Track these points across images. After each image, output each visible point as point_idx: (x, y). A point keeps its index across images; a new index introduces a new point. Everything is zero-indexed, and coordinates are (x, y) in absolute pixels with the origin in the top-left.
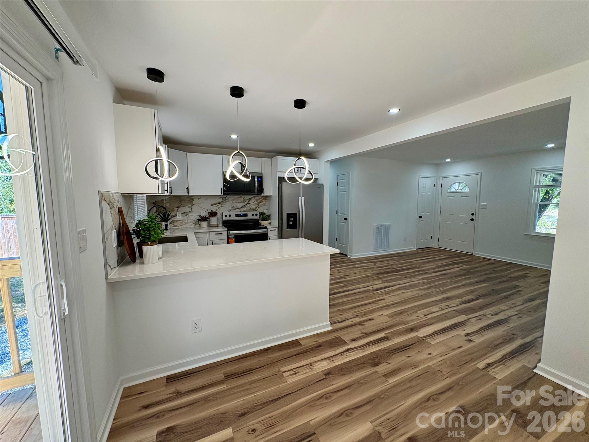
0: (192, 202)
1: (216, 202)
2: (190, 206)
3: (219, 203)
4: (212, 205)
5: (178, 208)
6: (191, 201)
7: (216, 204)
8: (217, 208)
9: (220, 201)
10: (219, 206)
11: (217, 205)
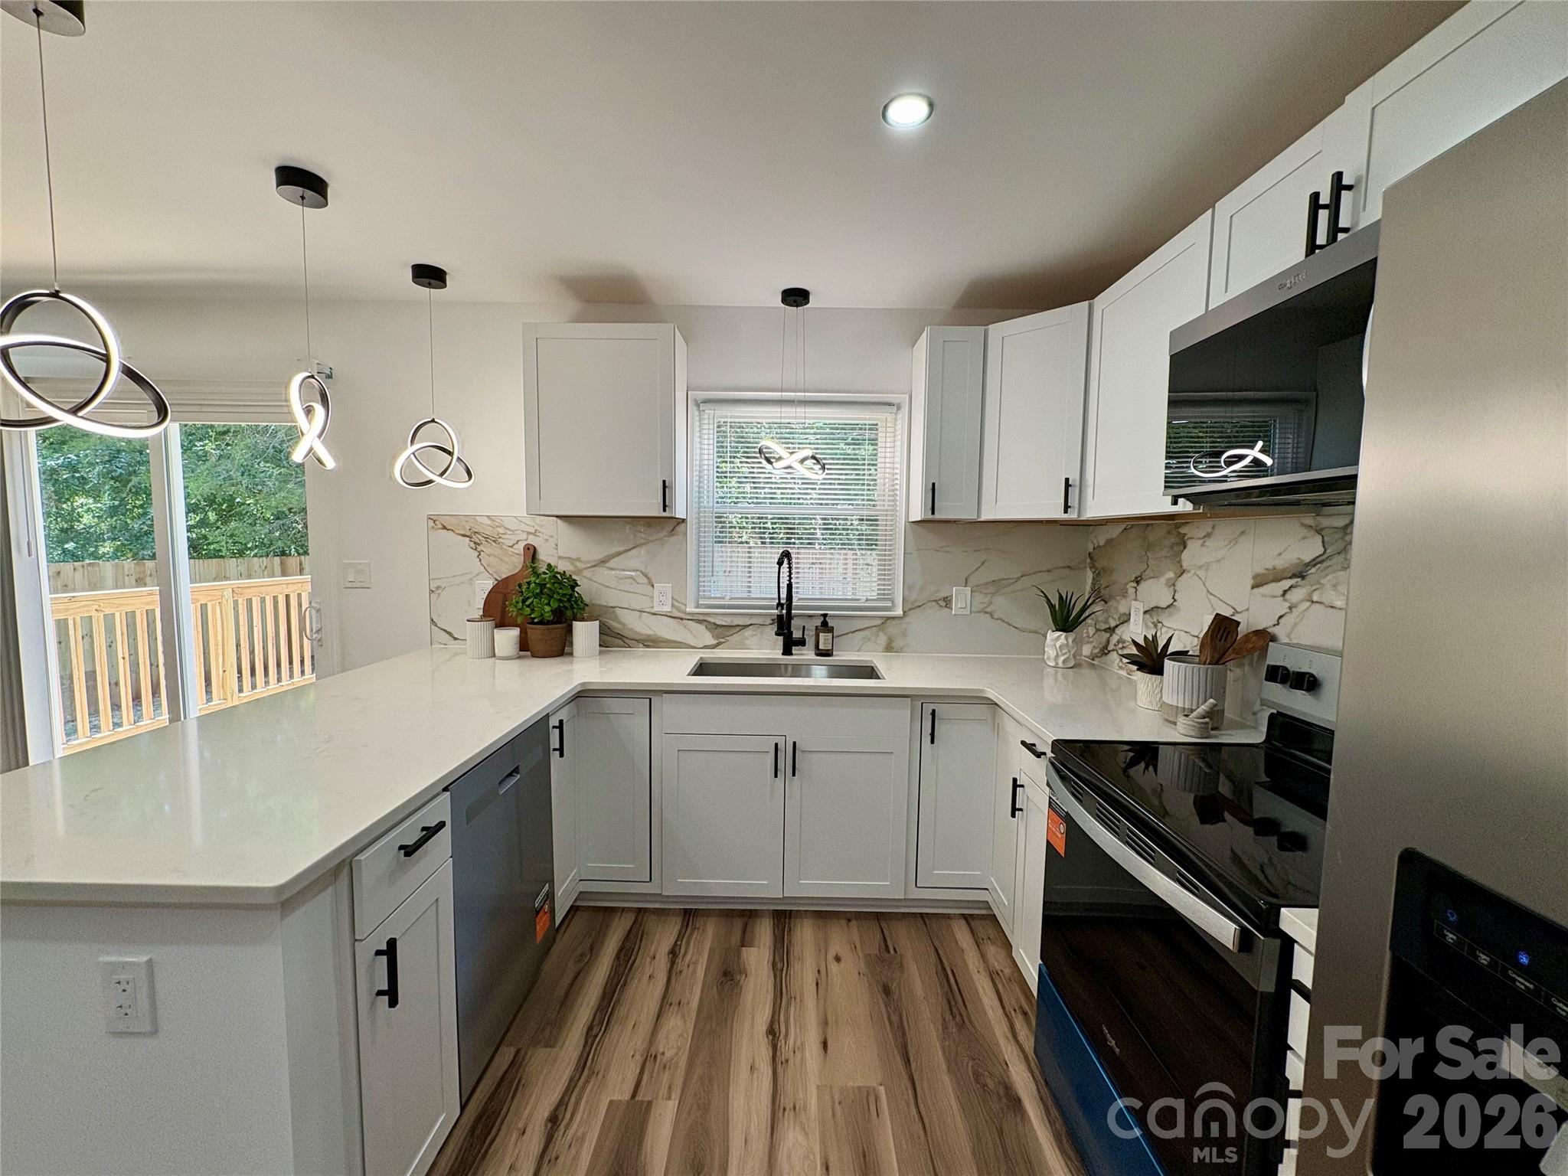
0: (1177, 558)
1: (1281, 563)
2: (1171, 575)
3: (1300, 573)
4: (1259, 582)
5: (1138, 583)
6: (1176, 549)
7: (1278, 579)
8: (1283, 608)
9: (1307, 558)
10: (1296, 595)
11: (1287, 584)
